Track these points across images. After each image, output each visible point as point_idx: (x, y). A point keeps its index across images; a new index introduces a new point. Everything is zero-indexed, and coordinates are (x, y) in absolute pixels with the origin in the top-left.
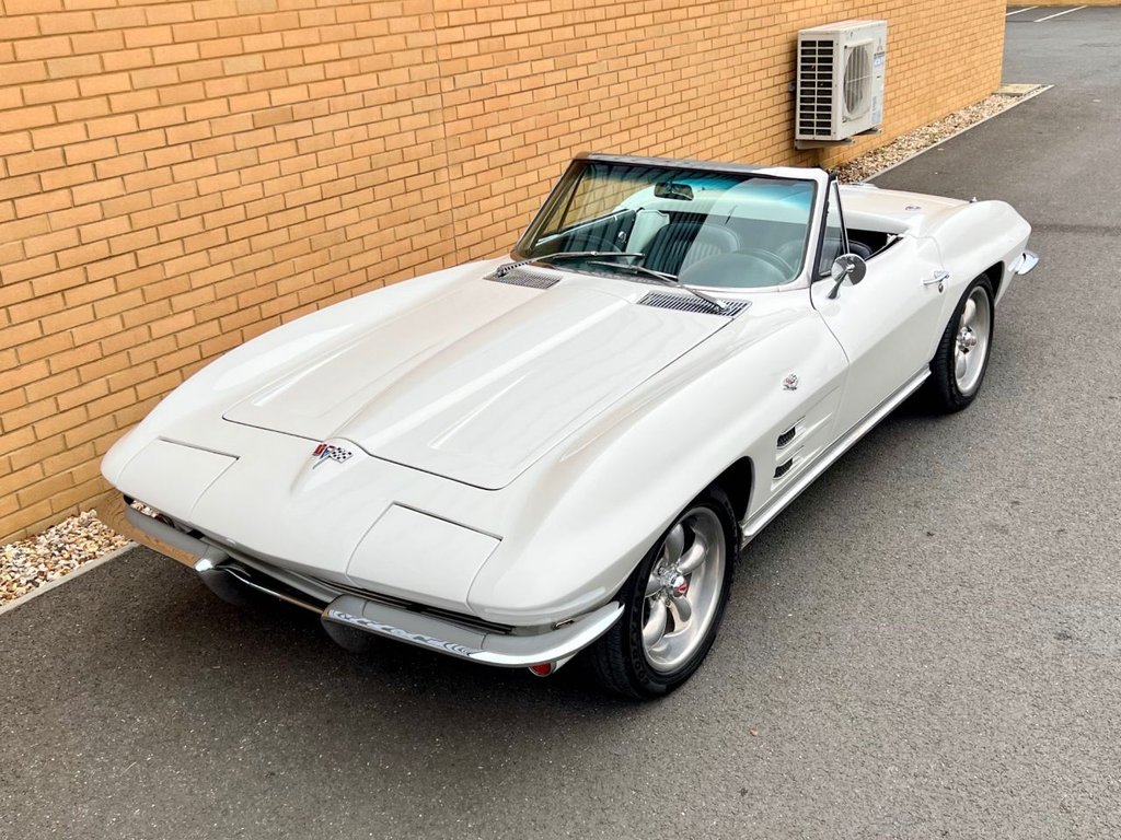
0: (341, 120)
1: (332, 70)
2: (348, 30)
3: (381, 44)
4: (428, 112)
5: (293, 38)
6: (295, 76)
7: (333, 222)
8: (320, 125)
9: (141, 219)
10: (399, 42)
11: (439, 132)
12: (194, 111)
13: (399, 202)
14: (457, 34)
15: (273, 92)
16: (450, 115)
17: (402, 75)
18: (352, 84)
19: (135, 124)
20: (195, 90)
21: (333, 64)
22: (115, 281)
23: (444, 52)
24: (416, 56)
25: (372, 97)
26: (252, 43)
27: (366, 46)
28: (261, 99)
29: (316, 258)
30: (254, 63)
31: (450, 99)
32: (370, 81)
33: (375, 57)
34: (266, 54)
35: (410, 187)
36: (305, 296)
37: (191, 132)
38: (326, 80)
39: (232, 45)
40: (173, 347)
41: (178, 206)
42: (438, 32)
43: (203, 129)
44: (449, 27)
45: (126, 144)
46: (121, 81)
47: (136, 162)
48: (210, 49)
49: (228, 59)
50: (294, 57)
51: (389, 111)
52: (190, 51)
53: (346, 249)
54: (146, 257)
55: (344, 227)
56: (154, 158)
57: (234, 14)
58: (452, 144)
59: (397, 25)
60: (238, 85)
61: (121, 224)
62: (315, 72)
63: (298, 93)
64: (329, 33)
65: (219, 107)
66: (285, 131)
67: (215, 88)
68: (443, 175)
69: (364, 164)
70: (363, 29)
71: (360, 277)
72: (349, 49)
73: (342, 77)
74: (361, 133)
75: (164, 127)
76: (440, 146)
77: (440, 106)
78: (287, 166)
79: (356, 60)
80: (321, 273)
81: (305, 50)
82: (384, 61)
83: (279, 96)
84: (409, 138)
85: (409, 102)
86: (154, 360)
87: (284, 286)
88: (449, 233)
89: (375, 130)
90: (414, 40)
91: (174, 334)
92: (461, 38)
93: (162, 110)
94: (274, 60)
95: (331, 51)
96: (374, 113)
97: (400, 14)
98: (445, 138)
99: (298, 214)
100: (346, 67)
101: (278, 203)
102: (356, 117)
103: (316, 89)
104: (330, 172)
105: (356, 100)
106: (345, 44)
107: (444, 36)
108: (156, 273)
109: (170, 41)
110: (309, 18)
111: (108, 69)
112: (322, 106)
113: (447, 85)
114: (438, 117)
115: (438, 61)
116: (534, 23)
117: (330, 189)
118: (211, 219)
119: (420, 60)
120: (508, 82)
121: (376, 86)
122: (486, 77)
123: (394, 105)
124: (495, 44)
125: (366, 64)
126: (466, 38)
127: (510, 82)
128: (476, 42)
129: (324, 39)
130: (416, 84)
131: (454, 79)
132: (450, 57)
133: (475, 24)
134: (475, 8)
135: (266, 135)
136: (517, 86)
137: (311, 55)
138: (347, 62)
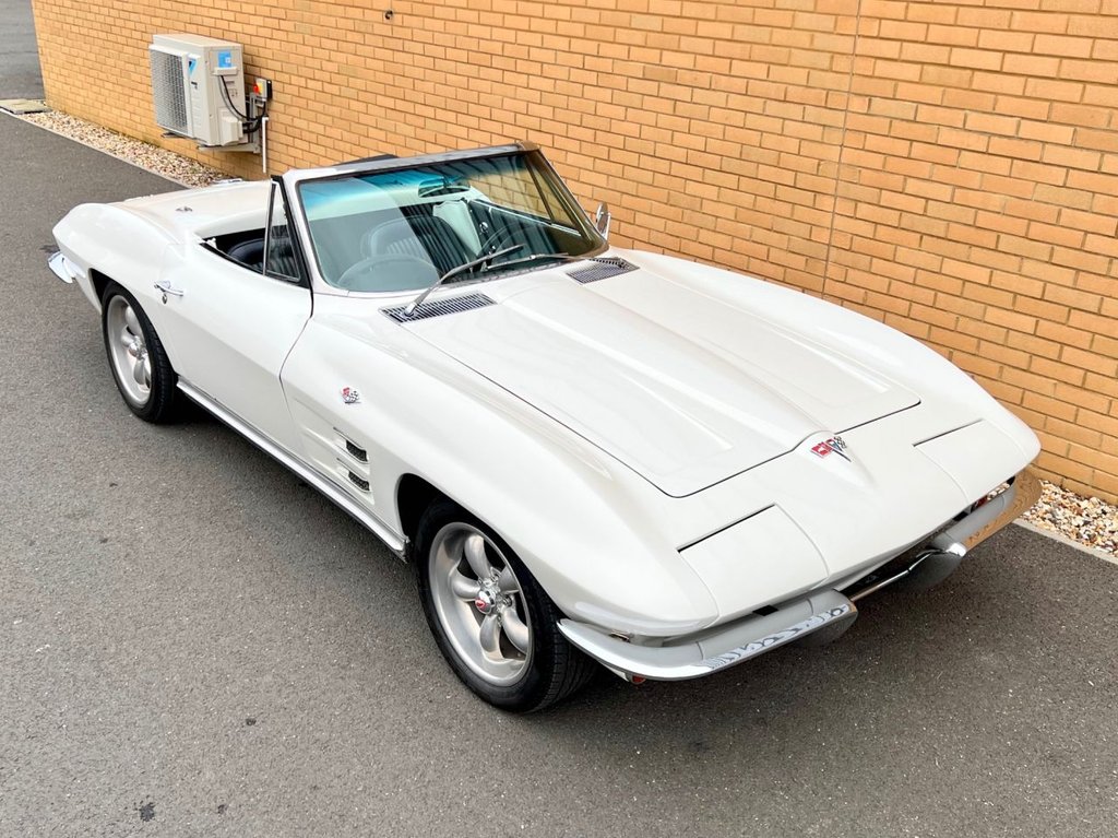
0: (719, 99)
1: (722, 48)
2: (746, 14)
3: (780, 36)
4: (824, 126)
5: (690, 9)
6: (686, 43)
7: (692, 188)
8: (699, 95)
10: (804, 39)
11: (833, 154)
14: (890, 49)
15: (665, 52)
16: (851, 139)
17: (800, 76)
18: (739, 68)
19: (568, 45)
20: (609, 33)
23: (863, 66)
24: (824, 61)
25: (755, 87)
26: (654, 5)
27: (762, 34)
28: (653, 55)
29: (671, 212)
32: (759, 71)
33: (771, 48)
34: (665, 19)
36: (656, 238)
37: (599, 64)
38: (714, 56)
39: (642, 5)
41: (581, 115)
42: (859, 40)
43: (608, 65)
44: (880, 37)
45: (560, 58)
46: (565, 12)
47: (565, 73)
48: (623, 3)
49: (636, 15)
50: (688, 27)
51: (773, 107)
53: (698, 219)
54: (557, 142)
55: (701, 198)
58: (846, 173)
59: (804, 20)
60: (640, 38)
61: (550, 113)
62: (706, 47)
63: (687, 61)
64: (726, 13)
65: (621, 51)
66: (666, 90)
67: (623, 35)
68: (826, 203)
70: (763, 17)
71: (707, 253)
72: (743, 32)
73: (732, 59)
74: (738, 118)
75: (584, 54)
76: (831, 169)
77: (843, 125)
78: (663, 120)
79: (749, 46)
80: (673, 227)
81: (700, 23)
82: (782, 54)
83: (669, 58)
84: (792, 145)
85: (802, 107)
87: (640, 219)
88: (819, 269)
89: (752, 121)
90: (821, 41)
92: (896, 57)
95: (724, 31)
96: (757, 105)
97: (812, 9)
98: (839, 163)
100: (736, 50)
102: (735, 101)
103: (702, 62)
104: (699, 143)
105: (740, 84)
106: (738, 27)
107: (864, 46)
112: (704, 79)
113: (858, 104)
114: (836, 137)
115: (850, 74)
117: (695, 157)
118: (600, 137)
119: (826, 65)
120: (963, 133)
121: (765, 77)
122: (924, 113)
123: (781, 104)
124: (954, 76)
125: (758, 52)
126: (903, 58)
127: (967, 134)
128: (919, 66)
129: (720, 17)
130: (813, 91)
131: (870, 100)
132: (870, 74)
133: (922, 43)
134: (928, 24)
135: (651, 87)
136: (979, 143)
137: (704, 29)
138: (738, 45)
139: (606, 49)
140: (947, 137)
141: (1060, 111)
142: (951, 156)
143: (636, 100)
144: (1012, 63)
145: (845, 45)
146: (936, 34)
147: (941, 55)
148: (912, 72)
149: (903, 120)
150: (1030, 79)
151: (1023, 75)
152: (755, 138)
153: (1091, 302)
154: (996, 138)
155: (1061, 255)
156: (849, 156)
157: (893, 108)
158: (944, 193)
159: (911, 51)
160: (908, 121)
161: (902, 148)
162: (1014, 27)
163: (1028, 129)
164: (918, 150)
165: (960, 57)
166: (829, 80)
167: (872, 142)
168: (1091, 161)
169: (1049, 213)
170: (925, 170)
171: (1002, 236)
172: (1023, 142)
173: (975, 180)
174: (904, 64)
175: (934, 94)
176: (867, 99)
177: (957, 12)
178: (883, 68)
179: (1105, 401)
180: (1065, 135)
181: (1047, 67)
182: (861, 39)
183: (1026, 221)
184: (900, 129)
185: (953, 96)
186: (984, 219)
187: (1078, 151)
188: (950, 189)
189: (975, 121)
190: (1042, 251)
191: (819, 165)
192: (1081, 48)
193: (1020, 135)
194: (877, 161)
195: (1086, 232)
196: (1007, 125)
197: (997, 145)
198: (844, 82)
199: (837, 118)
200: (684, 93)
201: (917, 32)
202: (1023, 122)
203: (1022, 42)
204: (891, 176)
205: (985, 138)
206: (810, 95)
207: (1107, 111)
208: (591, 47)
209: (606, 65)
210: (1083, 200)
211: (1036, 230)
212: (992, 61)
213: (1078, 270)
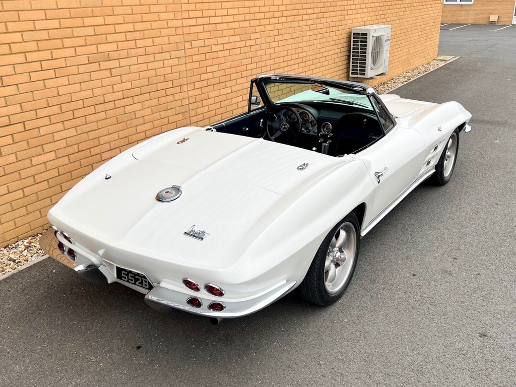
0: (134, 60)
1: (130, 36)
2: (138, 17)
3: (155, 25)
4: (178, 58)
5: (109, 20)
7: (128, 109)
8: (123, 62)
9: (27, 106)
10: (164, 24)
11: (183, 67)
12: (56, 54)
13: (162, 100)
14: (193, 22)
15: (99, 46)
16: (189, 60)
17: (166, 40)
18: (140, 43)
19: (24, 58)
20: (58, 43)
21: (130, 33)
22: (13, 137)
23: (186, 30)
24: (173, 31)
25: (150, 50)
26: (87, 21)
27: (147, 25)
28: (93, 49)
29: (120, 126)
30: (90, 31)
31: (189, 52)
32: (149, 42)
33: (152, 31)
34: (96, 27)
35: (168, 94)
36: (114, 144)
37: (55, 64)
38: (126, 41)
39: (78, 22)
40: (44, 169)
41: (47, 100)
42: (183, 20)
43: (62, 63)
44: (189, 18)
45: (19, 68)
46: (17, 37)
47: (25, 78)
48: (65, 23)
49: (76, 29)
50: (110, 29)
51: (158, 57)
52: (55, 24)
53: (135, 122)
54: (29, 125)
55: (135, 112)
56: (35, 76)
57: (79, 7)
58: (189, 74)
59: (163, 16)
60: (81, 41)
61: (17, 109)
62: (121, 37)
63: (113, 47)
64: (129, 18)
65: (71, 52)
66: (104, 65)
67: (68, 42)
68: (185, 88)
69: (145, 82)
70: (146, 17)
71: (142, 135)
72: (138, 26)
73: (135, 40)
74: (144, 67)
75: (41, 61)
76: (184, 74)
77: (184, 55)
78: (105, 82)
79: (142, 32)
80: (122, 134)
81: (116, 26)
82: (156, 32)
83: (102, 48)
84: (168, 70)
85: (169, 53)
86: (33, 176)
87: (102, 140)
88: (187, 115)
89: (151, 66)
90: (171, 24)
91: (44, 163)
92: (195, 24)
93: (39, 53)
94: (99, 30)
95: (130, 27)
96: (151, 58)
97: (165, 11)
98: (186, 70)
99: (111, 105)
100: (137, 35)
101: (101, 100)
102: (142, 59)
103: (121, 45)
104: (128, 85)
105: (142, 51)
106: (136, 24)
107: (186, 22)
108: (35, 133)
109: (44, 18)
110: (118, 10)
111: (10, 30)
112: (124, 53)
113: (188, 45)
114: (183, 61)
115: (183, 34)
116: (230, 19)
117: (129, 93)
118: (65, 107)
119: (174, 33)
120: (218, 46)
121: (152, 45)
122: (207, 42)
123: (161, 54)
124: (212, 27)
125: (147, 34)
128: (202, 26)
129: (126, 21)
130: (172, 45)
132: (190, 33)
133: (202, 18)
134: (202, 10)
135: (95, 66)
136: (222, 48)
137: (119, 28)
138: (137, 33)
140: (214, 48)
141: (236, 32)
142: (216, 55)
143: (85, 77)
144: (224, 20)
145: (179, 23)
146: (205, 14)
147: (207, 20)
148: (201, 29)
149: (201, 47)
151: (227, 22)
152: (153, 73)
154: (225, 44)
156: (189, 66)
158: (217, 68)
163: (231, 39)
165: (212, 20)
166: (177, 39)
167: (194, 58)
168: (244, 44)
169: (240, 63)
170: (211, 62)
171: (232, 75)
173: (223, 60)
174: (199, 27)
175: (209, 35)
176: (190, 43)
177: (209, 5)
185: (213, 34)
187: (241, 42)
188: (218, 66)
193: (230, 42)
194: (197, 65)
196: (227, 40)
197: (225, 47)
198: (182, 38)
200: (115, 64)
201: (200, 14)
202: (229, 37)
203: (225, 12)
204: (202, 68)
205: (223, 45)
206: (171, 47)
207: (244, 28)
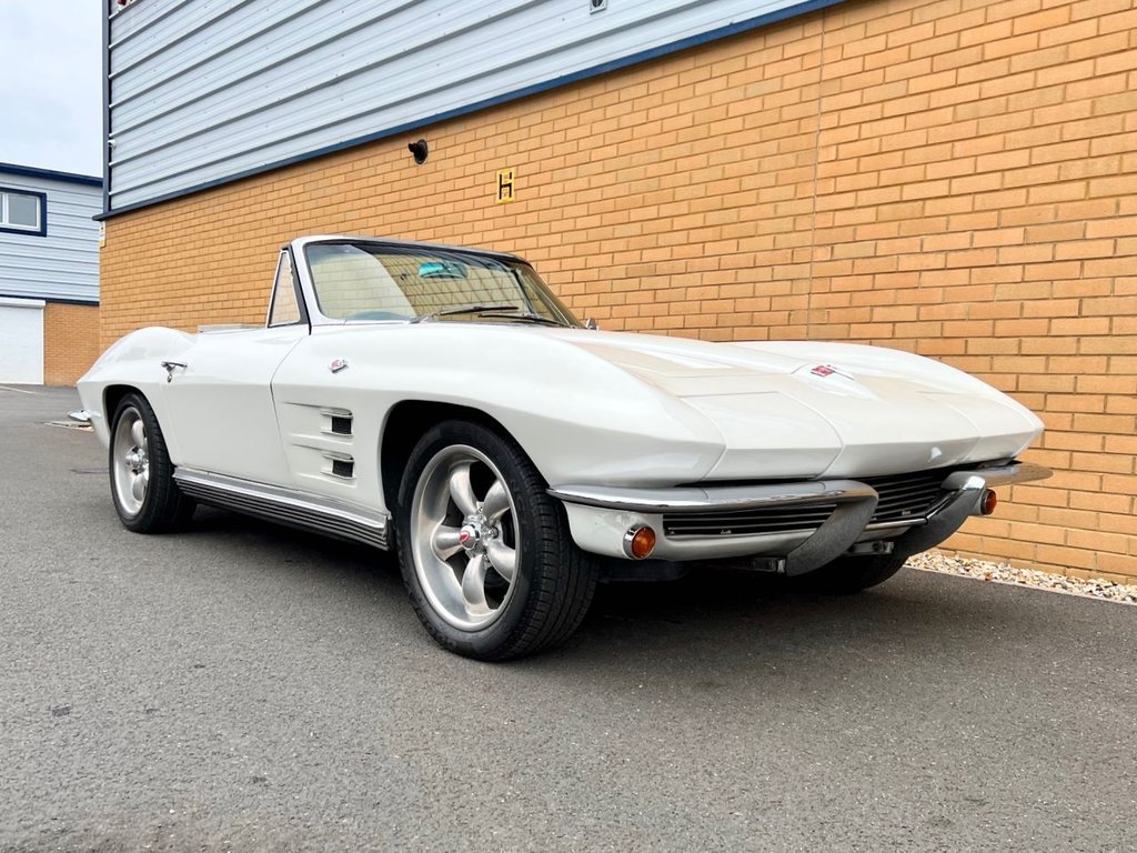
0: (694, 279)
1: (695, 236)
2: (715, 202)
3: (746, 213)
4: (792, 280)
5: (666, 210)
6: (663, 239)
8: (677, 280)
10: (768, 210)
11: (802, 302)
14: (848, 200)
15: (644, 252)
16: (818, 286)
17: (767, 242)
18: (711, 248)
20: (595, 247)
23: (822, 220)
24: (787, 224)
25: (727, 261)
26: (635, 215)
27: (731, 215)
28: (635, 256)
30: (635, 229)
31: (819, 270)
32: (731, 246)
33: (740, 225)
34: (644, 223)
39: (623, 216)
42: (818, 199)
44: (836, 193)
46: (557, 239)
48: (608, 218)
49: (620, 226)
50: (665, 225)
51: (744, 275)
58: (815, 317)
62: (680, 237)
63: (663, 254)
65: (606, 260)
66: (647, 283)
67: (607, 246)
70: (730, 201)
72: (713, 218)
74: (712, 293)
76: (802, 317)
77: (809, 276)
78: (645, 309)
79: (719, 228)
81: (675, 219)
82: (749, 228)
83: (648, 256)
84: (764, 304)
85: (771, 268)
89: (726, 291)
90: (783, 209)
92: (852, 205)
95: (698, 220)
96: (729, 276)
97: (773, 184)
98: (809, 309)
100: (709, 234)
102: (709, 278)
103: (678, 252)
104: (678, 322)
105: (712, 263)
106: (709, 214)
107: (822, 204)
112: (680, 266)
113: (822, 254)
114: (804, 287)
115: (813, 229)
119: (790, 227)
120: (921, 256)
121: (735, 251)
122: (883, 247)
123: (752, 270)
124: (905, 209)
125: (727, 231)
126: (859, 204)
127: (926, 256)
128: (875, 208)
129: (692, 210)
130: (780, 252)
131: (832, 248)
132: (830, 225)
133: (875, 188)
134: (879, 171)
135: (633, 283)
136: (938, 261)
137: (679, 222)
138: (710, 229)
139: (593, 261)
140: (907, 263)
141: (1008, 217)
142: (912, 279)
143: (619, 298)
144: (957, 186)
145: (806, 206)
146: (886, 178)
147: (894, 194)
148: (869, 215)
149: (864, 258)
150: (977, 196)
151: (970, 194)
152: (729, 305)
153: (1065, 384)
154: (953, 254)
155: (1029, 345)
156: (816, 301)
157: (854, 250)
158: (910, 313)
159: (865, 198)
160: (868, 257)
161: (866, 282)
162: (956, 155)
163: (981, 239)
164: (881, 280)
165: (910, 192)
166: (794, 239)
167: (837, 284)
168: (1044, 252)
169: (1012, 309)
170: (890, 296)
171: (970, 340)
172: (978, 251)
173: (937, 295)
174: (861, 210)
175: (892, 229)
176: (829, 248)
177: (904, 155)
178: (841, 218)
179: (1096, 478)
180: (1016, 235)
181: (993, 181)
182: (820, 198)
183: (991, 322)
184: (862, 266)
185: (906, 227)
186: (950, 329)
187: (1032, 247)
188: (914, 308)
189: (931, 243)
190: (1011, 345)
191: (790, 315)
192: (1020, 158)
193: (974, 246)
194: (843, 300)
195: (1050, 318)
196: (962, 240)
197: (954, 260)
198: (807, 238)
199: (805, 270)
200: (662, 282)
201: (871, 180)
202: (976, 233)
203: (966, 166)
204: (857, 310)
205: (942, 256)
206: (778, 257)
207: (1052, 206)
208: (580, 262)
209: (593, 274)
210: (1044, 289)
211: (1002, 328)
212: (942, 188)
213: (1048, 356)
